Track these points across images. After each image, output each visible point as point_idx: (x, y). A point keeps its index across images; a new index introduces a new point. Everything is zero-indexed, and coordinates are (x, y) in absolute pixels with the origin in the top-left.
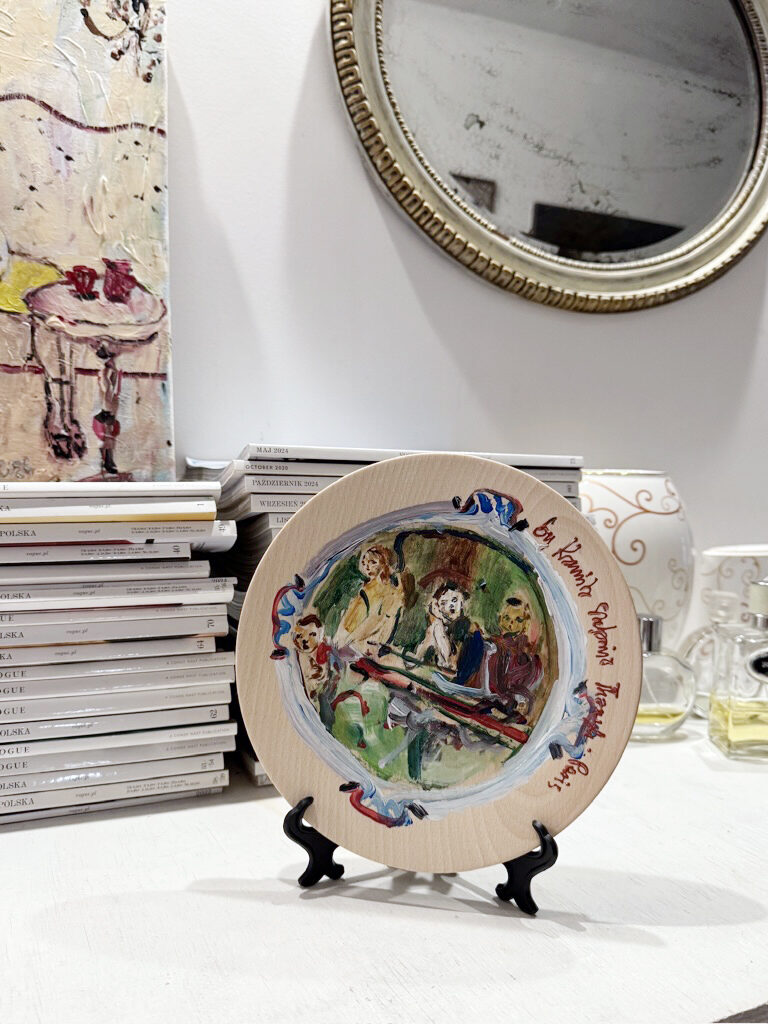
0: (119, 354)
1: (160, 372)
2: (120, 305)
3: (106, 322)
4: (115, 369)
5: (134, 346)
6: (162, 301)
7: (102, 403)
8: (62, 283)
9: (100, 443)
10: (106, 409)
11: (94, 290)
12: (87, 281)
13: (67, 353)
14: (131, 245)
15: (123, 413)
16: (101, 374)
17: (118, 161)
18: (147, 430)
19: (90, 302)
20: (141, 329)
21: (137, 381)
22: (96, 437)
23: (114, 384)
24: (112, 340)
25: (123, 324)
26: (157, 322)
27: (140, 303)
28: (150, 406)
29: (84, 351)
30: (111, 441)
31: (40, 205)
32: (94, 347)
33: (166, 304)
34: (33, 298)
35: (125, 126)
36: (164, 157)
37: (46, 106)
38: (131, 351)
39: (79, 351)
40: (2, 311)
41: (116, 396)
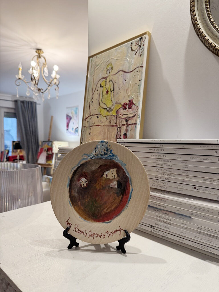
0: (129, 120)
1: (135, 123)
2: (130, 109)
3: (128, 114)
4: (128, 124)
5: (132, 118)
6: (138, 106)
7: (125, 131)
8: (122, 107)
10: (125, 133)
11: (126, 107)
13: (121, 121)
14: (134, 96)
15: (128, 133)
16: (125, 125)
17: (134, 77)
19: (126, 110)
20: (133, 114)
21: (131, 126)
23: (127, 127)
24: (128, 117)
25: (130, 113)
26: (136, 112)
27: (134, 108)
28: (133, 131)
31: (120, 92)
32: (125, 119)
33: (139, 107)
34: (117, 112)
35: (135, 69)
36: (142, 72)
37: (123, 71)
38: (131, 119)
39: (123, 121)
40: (113, 115)
41: (127, 129)
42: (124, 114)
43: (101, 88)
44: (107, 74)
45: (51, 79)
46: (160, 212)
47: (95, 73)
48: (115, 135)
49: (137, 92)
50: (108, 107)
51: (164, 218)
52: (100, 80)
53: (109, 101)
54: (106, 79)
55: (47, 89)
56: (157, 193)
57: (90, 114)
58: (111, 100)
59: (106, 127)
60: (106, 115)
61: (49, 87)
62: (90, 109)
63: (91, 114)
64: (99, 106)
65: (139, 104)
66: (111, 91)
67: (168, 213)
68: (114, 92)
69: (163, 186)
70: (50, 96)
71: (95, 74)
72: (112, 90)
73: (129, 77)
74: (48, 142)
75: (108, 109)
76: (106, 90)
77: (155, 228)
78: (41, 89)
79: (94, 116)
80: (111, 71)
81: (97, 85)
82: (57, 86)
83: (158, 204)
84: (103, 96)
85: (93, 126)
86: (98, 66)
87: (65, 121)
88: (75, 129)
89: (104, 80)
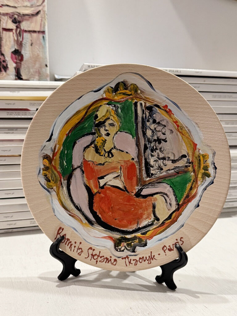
0: (23, 21)
1: (42, 30)
4: (20, 29)
7: (15, 45)
9: (14, 65)
10: (17, 48)
15: (25, 50)
18: (36, 59)
21: (31, 35)
22: (12, 62)
23: (20, 36)
24: (19, 14)
26: (40, 5)
28: (38, 47)
29: (6, 20)
30: (19, 64)
39: (4, 20)
41: (21, 42)
42: (4, 4)
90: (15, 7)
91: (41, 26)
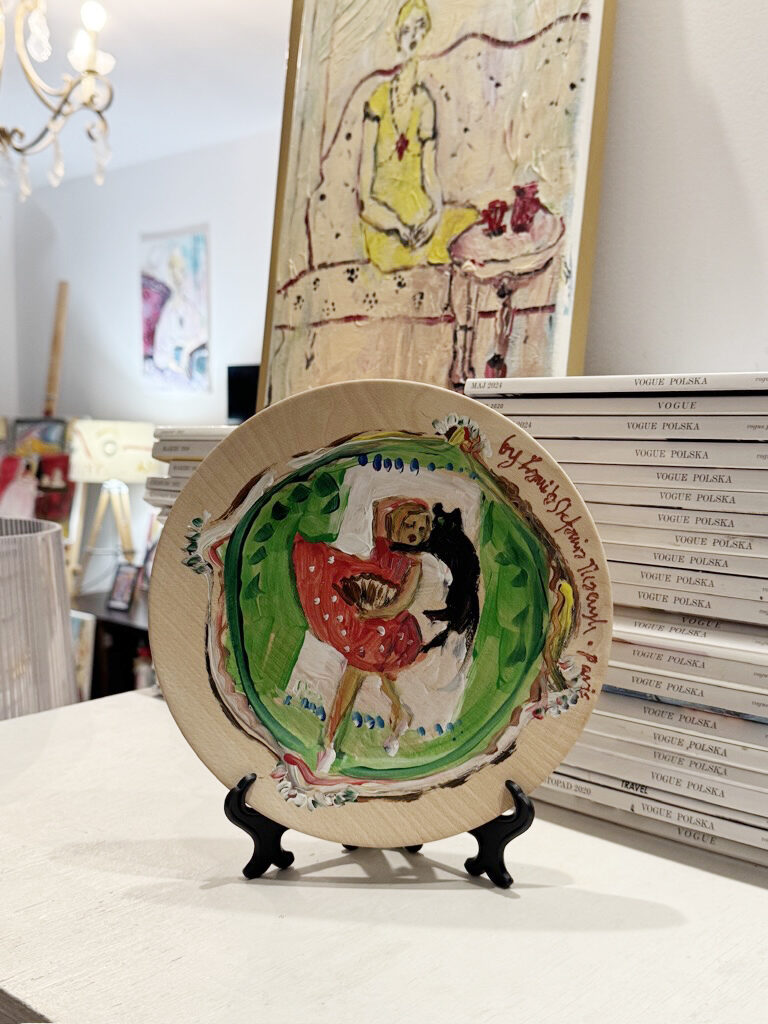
0: (516, 289)
1: (549, 304)
2: (523, 235)
3: (509, 256)
4: (510, 307)
5: (530, 278)
6: (561, 219)
8: (479, 223)
10: (498, 353)
11: (503, 224)
12: (498, 216)
13: (473, 296)
14: (541, 163)
15: (512, 356)
16: (498, 315)
17: (539, 70)
18: (530, 372)
19: (499, 238)
20: (539, 257)
21: (528, 316)
24: (512, 276)
25: (524, 255)
26: (554, 245)
27: (542, 227)
28: (535, 344)
29: (488, 292)
31: (470, 146)
32: (496, 286)
33: (567, 221)
34: (454, 247)
35: (550, 26)
36: (584, 45)
37: (485, 37)
38: (526, 285)
39: (484, 293)
40: (431, 264)
41: (507, 336)
42: (489, 258)
43: (368, 121)
44: (399, 49)
45: (69, 78)
46: (676, 718)
47: (335, 46)
48: (442, 365)
49: (561, 147)
50: (405, 225)
51: (693, 745)
52: (362, 82)
53: (413, 192)
54: (397, 78)
55: (46, 130)
56: (660, 628)
57: (310, 261)
58: (423, 188)
59: (394, 325)
60: (397, 265)
61: (55, 118)
62: (308, 233)
63: (316, 262)
64: (361, 216)
65: (569, 207)
66: (423, 142)
67: (712, 719)
68: (436, 147)
69: (692, 597)
70: (60, 171)
71: (336, 51)
72: (427, 133)
73: (515, 68)
74: (43, 426)
75: (404, 231)
76: (397, 138)
77: (650, 794)
78: (15, 131)
79: (330, 270)
80: (423, 36)
81: (346, 107)
82: (99, 113)
83: (665, 679)
84: (376, 166)
85: (327, 322)
86: (353, 12)
87: (133, 311)
88: (191, 354)
89: (384, 83)
90: (507, 261)
91: (549, 292)
